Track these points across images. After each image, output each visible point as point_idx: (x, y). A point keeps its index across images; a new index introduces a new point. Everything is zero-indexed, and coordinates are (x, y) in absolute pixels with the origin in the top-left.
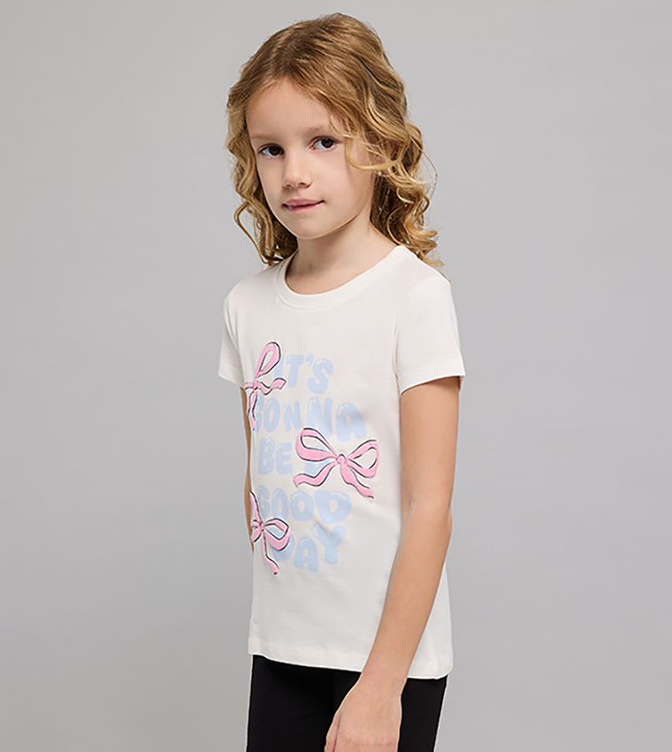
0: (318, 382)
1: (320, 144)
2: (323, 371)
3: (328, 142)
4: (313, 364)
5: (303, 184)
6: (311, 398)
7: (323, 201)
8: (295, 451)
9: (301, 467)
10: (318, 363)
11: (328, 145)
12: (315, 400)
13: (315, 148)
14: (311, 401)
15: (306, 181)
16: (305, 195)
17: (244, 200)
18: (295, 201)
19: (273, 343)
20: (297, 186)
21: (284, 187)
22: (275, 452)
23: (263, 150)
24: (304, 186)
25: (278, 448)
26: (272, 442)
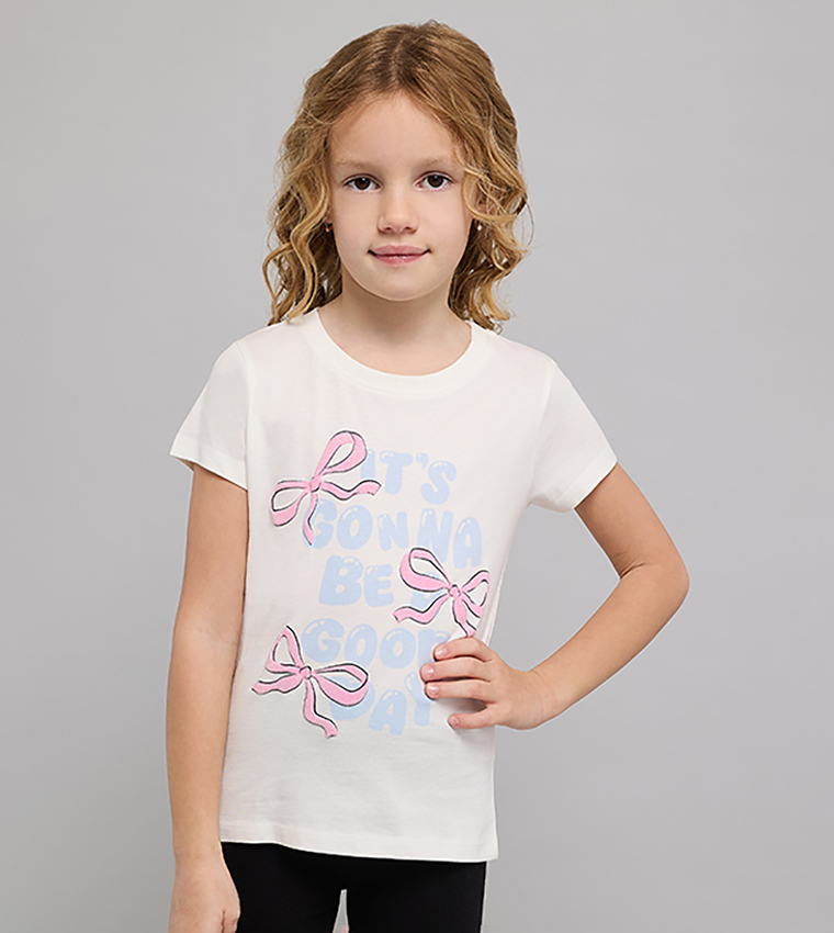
0: (436, 490)
1: (426, 183)
2: (443, 475)
3: (436, 180)
4: (428, 466)
5: (407, 228)
6: (426, 510)
7: (429, 251)
8: (399, 574)
9: (407, 597)
10: (435, 466)
11: (437, 183)
12: (430, 513)
13: (421, 187)
14: (426, 514)
15: (413, 225)
16: (408, 242)
18: (393, 247)
19: (350, 433)
20: (401, 230)
21: (379, 231)
22: (363, 576)
23: (347, 183)
24: (410, 230)
25: (368, 572)
26: (357, 564)
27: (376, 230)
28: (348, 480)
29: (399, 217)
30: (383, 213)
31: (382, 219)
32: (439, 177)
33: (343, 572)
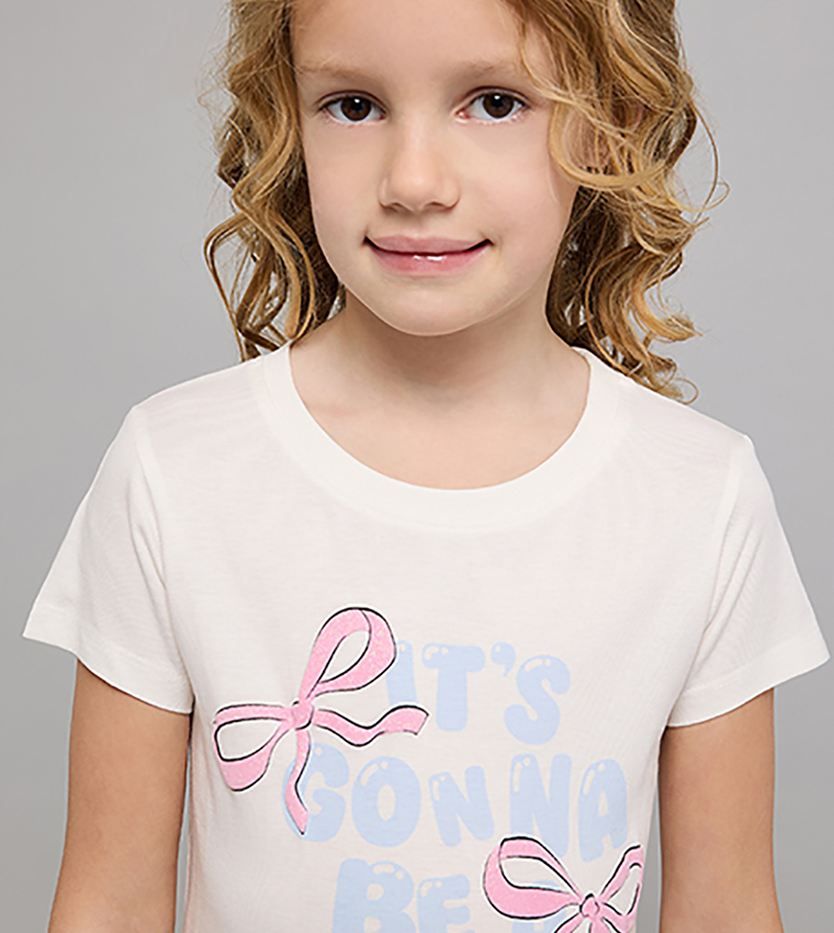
0: (533, 716)
1: (479, 109)
2: (546, 685)
3: (499, 102)
4: (515, 670)
5: (435, 204)
6: (519, 758)
7: (486, 243)
8: (482, 893)
10: (528, 667)
11: (500, 108)
12: (527, 762)
13: (467, 117)
14: (519, 765)
15: (446, 198)
16: (439, 230)
17: (239, 211)
18: (409, 240)
19: (361, 609)
20: (421, 208)
21: (382, 206)
22: (414, 900)
23: (326, 106)
24: (441, 208)
25: (425, 889)
26: (400, 875)
27: (377, 205)
28: (364, 706)
29: (415, 181)
30: (387, 172)
31: (385, 182)
32: (503, 97)
33: (375, 892)
